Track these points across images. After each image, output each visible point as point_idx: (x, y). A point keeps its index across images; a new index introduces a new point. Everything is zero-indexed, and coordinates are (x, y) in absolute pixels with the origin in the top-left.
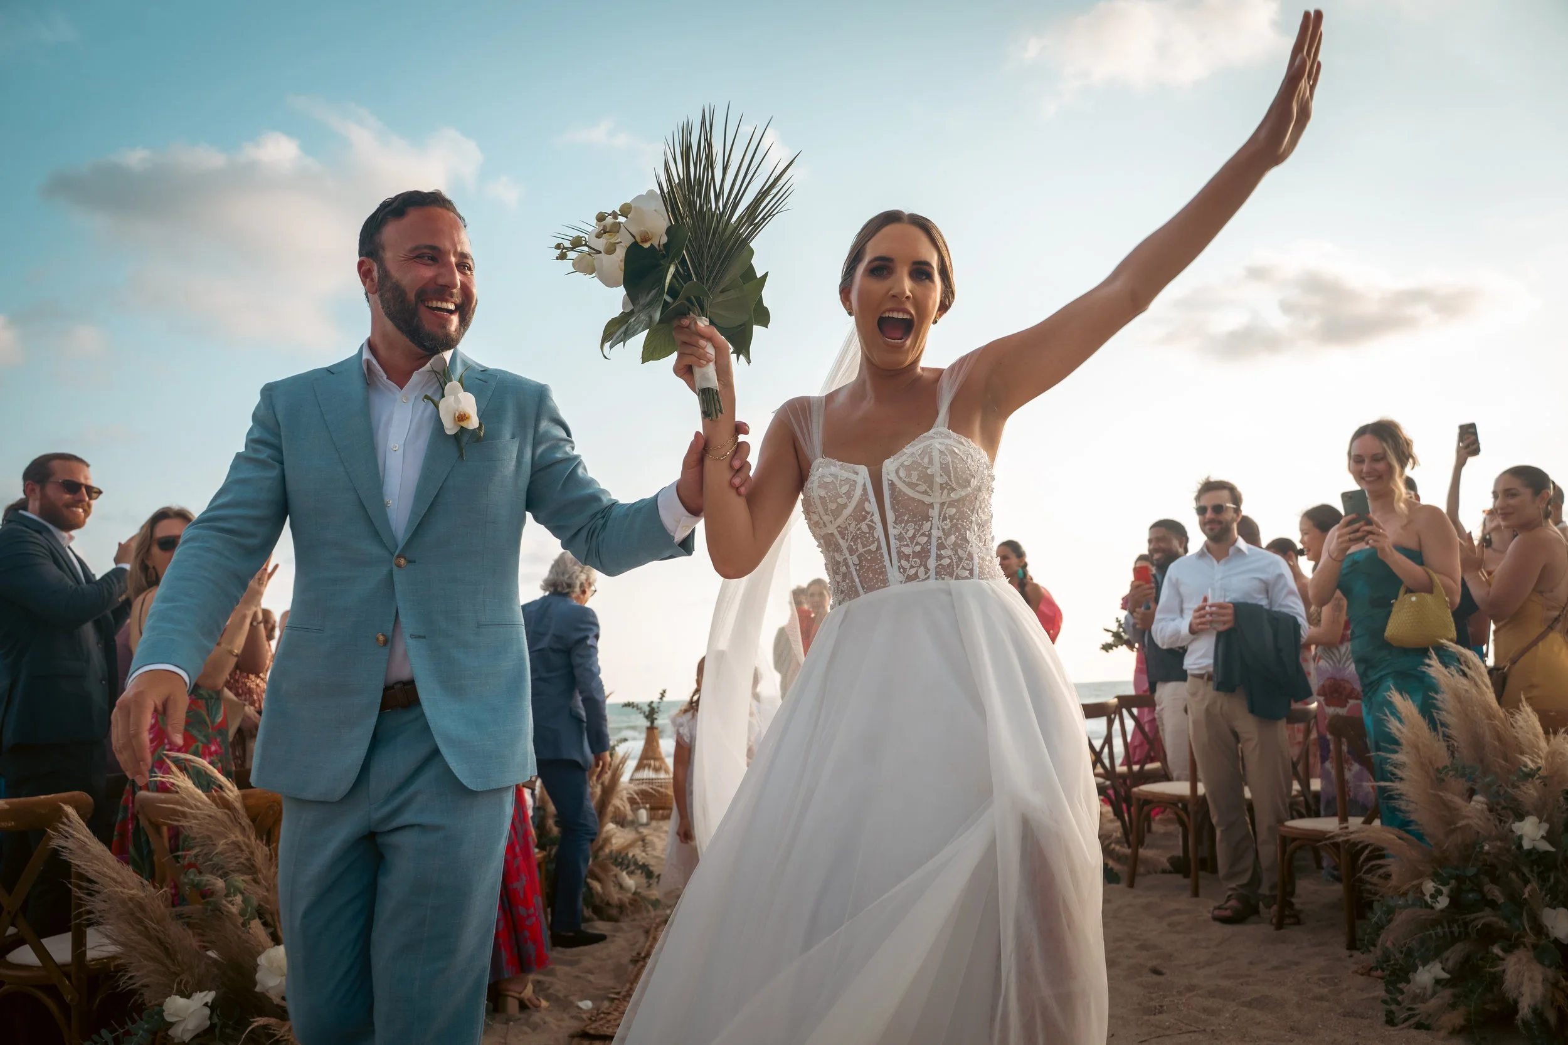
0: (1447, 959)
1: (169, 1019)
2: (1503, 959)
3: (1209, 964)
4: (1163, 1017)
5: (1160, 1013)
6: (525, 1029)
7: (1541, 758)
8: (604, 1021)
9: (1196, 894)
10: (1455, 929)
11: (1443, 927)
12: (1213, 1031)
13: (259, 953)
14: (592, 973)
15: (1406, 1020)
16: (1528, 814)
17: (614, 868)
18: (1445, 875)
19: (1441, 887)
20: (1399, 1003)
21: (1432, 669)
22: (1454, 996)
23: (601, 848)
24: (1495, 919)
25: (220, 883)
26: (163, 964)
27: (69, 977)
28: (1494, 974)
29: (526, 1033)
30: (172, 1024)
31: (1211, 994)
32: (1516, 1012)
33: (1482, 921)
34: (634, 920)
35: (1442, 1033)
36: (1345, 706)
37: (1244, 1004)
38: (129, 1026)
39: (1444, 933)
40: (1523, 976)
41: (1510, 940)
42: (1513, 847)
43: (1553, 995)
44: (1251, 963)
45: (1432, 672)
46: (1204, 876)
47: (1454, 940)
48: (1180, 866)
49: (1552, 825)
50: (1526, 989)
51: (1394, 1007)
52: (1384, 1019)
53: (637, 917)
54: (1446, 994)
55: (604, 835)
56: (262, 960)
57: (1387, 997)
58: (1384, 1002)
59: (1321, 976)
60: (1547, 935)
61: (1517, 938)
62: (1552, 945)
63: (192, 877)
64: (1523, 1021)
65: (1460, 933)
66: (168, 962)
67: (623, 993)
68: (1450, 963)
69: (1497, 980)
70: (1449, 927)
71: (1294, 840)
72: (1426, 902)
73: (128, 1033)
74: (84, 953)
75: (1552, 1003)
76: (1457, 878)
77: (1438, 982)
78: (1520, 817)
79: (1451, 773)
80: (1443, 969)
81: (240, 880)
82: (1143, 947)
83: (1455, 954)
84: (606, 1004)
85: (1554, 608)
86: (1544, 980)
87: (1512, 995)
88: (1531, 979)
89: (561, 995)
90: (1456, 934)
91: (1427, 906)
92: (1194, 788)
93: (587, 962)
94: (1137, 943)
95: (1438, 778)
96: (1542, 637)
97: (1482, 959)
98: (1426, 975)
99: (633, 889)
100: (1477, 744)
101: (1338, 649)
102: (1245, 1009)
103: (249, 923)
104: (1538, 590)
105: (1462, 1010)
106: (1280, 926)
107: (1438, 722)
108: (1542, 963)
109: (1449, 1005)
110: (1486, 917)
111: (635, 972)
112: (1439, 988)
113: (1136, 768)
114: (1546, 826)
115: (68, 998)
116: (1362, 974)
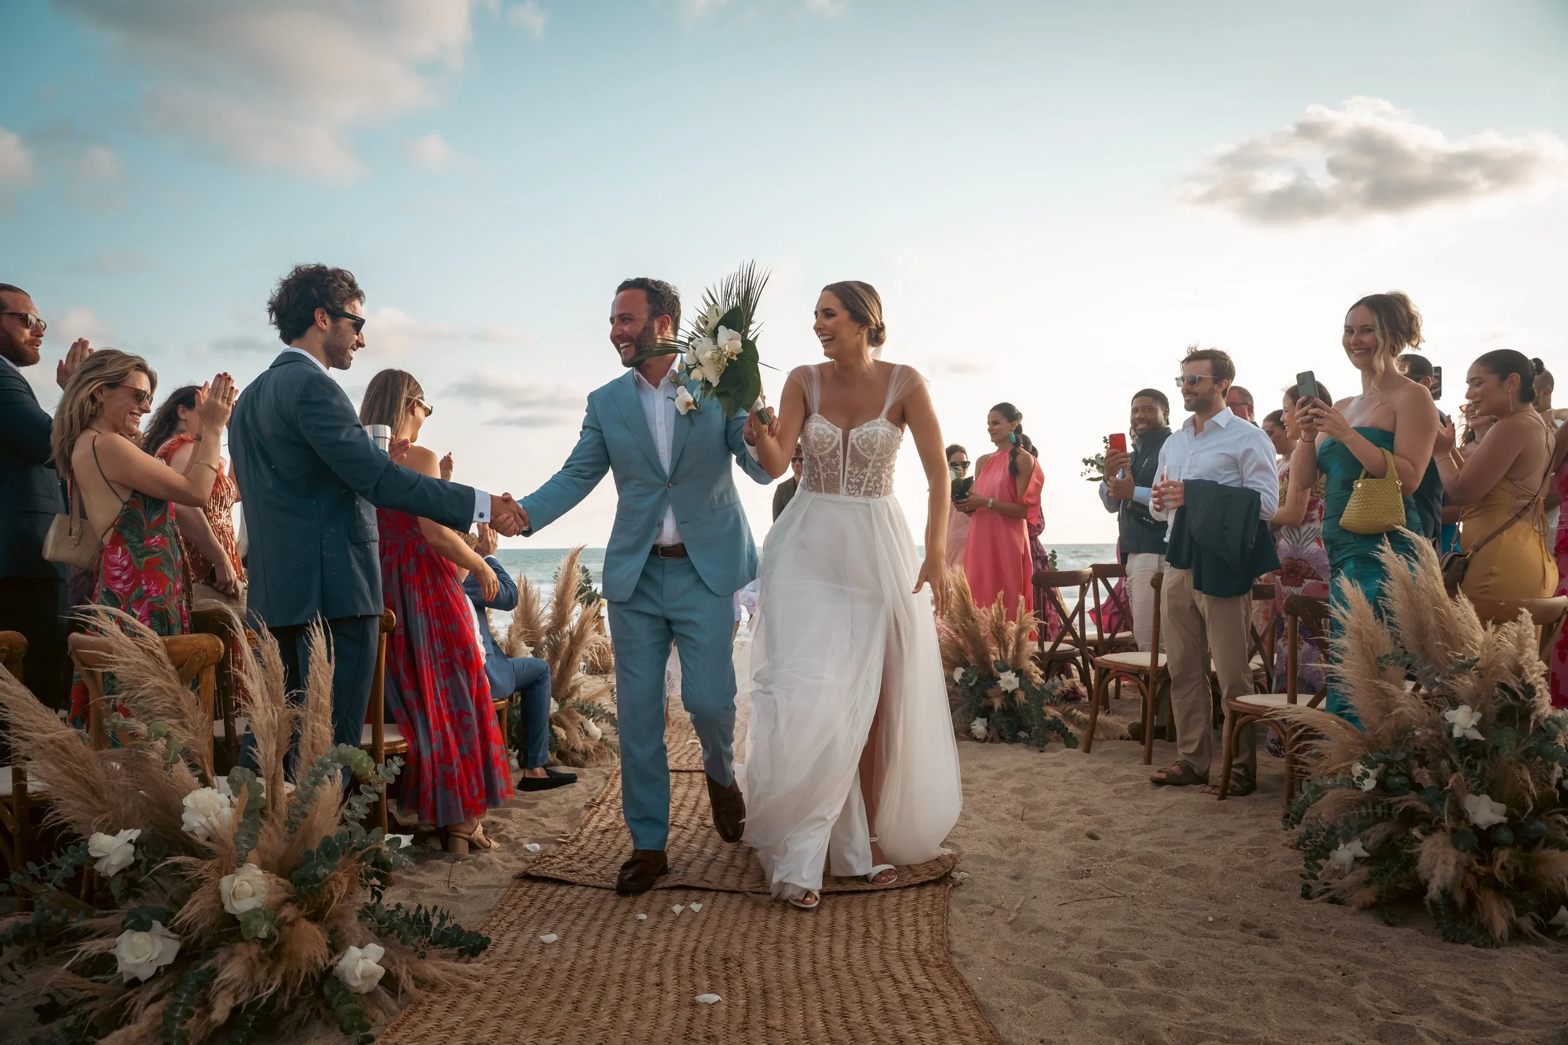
0: (1368, 838)
1: (94, 854)
2: (1420, 842)
3: (1144, 831)
4: (1089, 881)
5: (1087, 877)
6: (472, 868)
7: (1476, 649)
8: (547, 864)
9: (1148, 761)
10: (1379, 810)
11: (1367, 808)
12: (1133, 897)
13: (186, 795)
14: (547, 816)
15: (1321, 894)
16: (1463, 702)
17: (580, 716)
18: (1373, 758)
19: (1368, 770)
20: (1316, 878)
21: (1384, 555)
22: (1370, 873)
23: (569, 696)
24: (1417, 803)
25: (143, 728)
26: (88, 802)
27: (10, 808)
28: (1411, 855)
29: (472, 872)
30: (97, 859)
31: (1140, 860)
32: (1425, 892)
33: (1406, 804)
34: (599, 766)
35: (1353, 909)
36: (1300, 586)
37: (1170, 872)
38: (56, 859)
39: (1368, 813)
40: (1437, 858)
41: (1430, 823)
42: (1445, 733)
43: (1465, 878)
44: (1187, 831)
45: (1383, 558)
46: (1158, 745)
47: (1378, 820)
48: (1137, 734)
49: (1484, 714)
50: (1438, 872)
51: (1311, 882)
52: (1301, 892)
53: (602, 763)
54: (1363, 871)
55: (572, 684)
56: (187, 801)
57: (1306, 871)
58: (1302, 876)
59: (1251, 847)
60: (1467, 821)
61: (1437, 823)
62: (1471, 830)
63: (115, 720)
64: (1431, 901)
65: (1383, 813)
66: (95, 801)
67: (572, 838)
68: (1371, 842)
69: (1413, 860)
70: (1374, 808)
71: (1245, 714)
72: (1353, 783)
73: (53, 867)
74: (25, 787)
75: (1462, 887)
76: (1386, 761)
77: (1357, 859)
78: (1455, 705)
79: (1392, 662)
80: (1363, 848)
81: (167, 724)
82: (1085, 812)
83: (1377, 833)
84: (553, 847)
85: (1524, 496)
86: (1457, 863)
87: (1423, 876)
88: (1444, 862)
89: (512, 837)
90: (1380, 815)
91: (1354, 786)
92: (1155, 659)
93: (544, 805)
94: (1080, 808)
95: (1378, 666)
96: (1508, 525)
97: (1401, 840)
98: (1346, 853)
99: (599, 736)
100: (1420, 631)
101: (1298, 529)
102: (1169, 877)
103: (171, 767)
104: (1509, 477)
105: (1375, 888)
106: (1223, 797)
107: (1383, 610)
108: (1456, 847)
109: (1364, 882)
110: (1411, 800)
111: (586, 818)
112: (1357, 865)
113: (1106, 636)
114: (1478, 715)
115: (10, 828)
116: (1291, 848)
